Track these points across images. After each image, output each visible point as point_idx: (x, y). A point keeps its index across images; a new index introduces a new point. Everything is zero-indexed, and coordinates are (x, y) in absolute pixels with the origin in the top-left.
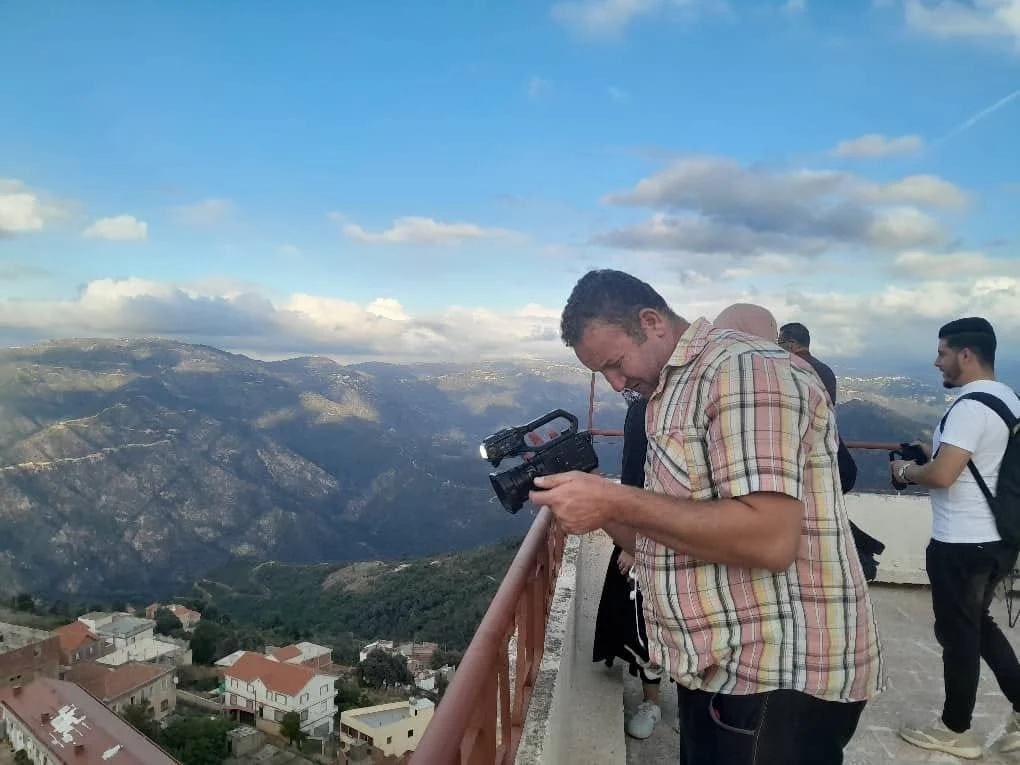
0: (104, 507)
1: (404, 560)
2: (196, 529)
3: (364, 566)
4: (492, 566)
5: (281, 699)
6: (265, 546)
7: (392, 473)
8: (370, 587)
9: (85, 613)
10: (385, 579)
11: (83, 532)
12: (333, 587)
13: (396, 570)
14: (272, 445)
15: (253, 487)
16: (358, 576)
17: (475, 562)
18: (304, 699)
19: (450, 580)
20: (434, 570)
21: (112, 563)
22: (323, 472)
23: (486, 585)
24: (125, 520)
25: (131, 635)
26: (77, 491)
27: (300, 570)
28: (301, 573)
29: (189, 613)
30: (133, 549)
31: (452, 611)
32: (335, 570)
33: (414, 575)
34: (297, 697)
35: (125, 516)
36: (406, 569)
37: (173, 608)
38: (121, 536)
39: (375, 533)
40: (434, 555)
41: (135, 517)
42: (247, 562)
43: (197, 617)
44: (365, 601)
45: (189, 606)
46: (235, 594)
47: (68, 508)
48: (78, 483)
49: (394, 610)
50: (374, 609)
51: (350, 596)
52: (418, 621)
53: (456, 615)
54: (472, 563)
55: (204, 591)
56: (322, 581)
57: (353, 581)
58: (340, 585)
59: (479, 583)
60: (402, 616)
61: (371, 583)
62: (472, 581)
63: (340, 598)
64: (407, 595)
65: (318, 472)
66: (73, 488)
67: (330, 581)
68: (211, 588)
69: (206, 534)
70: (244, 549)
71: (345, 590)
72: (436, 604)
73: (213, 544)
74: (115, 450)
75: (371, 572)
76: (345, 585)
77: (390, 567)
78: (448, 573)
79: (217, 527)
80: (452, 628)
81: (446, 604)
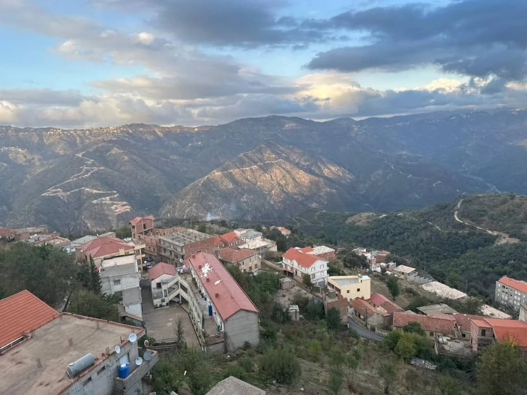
0: (259, 187)
1: (384, 212)
2: (294, 196)
3: (365, 215)
4: (431, 218)
5: (303, 269)
6: (323, 204)
7: (381, 172)
8: (368, 224)
9: (238, 228)
10: (375, 220)
11: (252, 197)
12: (350, 223)
13: (381, 217)
14: (324, 160)
15: (317, 179)
16: (362, 219)
17: (422, 215)
18: (313, 269)
19: (408, 223)
20: (400, 218)
21: (263, 209)
22: (347, 172)
23: (427, 226)
24: (267, 193)
25: (253, 238)
26: (249, 181)
27: (336, 214)
28: (336, 216)
29: (286, 230)
30: (270, 204)
31: (408, 237)
32: (352, 215)
33: (389, 220)
34: (310, 269)
35: (267, 191)
36: (386, 217)
37: (280, 228)
38: (266, 198)
39: (372, 200)
40: (400, 211)
41: (271, 191)
42: (314, 210)
43: (289, 232)
44: (366, 230)
45: (286, 228)
46: (309, 224)
47: (246, 188)
48: (249, 177)
49: (379, 235)
50: (370, 234)
51: (358, 227)
52: (391, 241)
53: (410, 239)
54: (419, 216)
55: (297, 222)
56: (345, 220)
57: (360, 221)
58: (354, 222)
59: (423, 225)
60: (383, 238)
61: (368, 222)
62: (419, 224)
63: (353, 227)
64: (386, 229)
65: (345, 172)
66: (247, 179)
67: (349, 220)
68: (300, 221)
69: (298, 198)
70: (314, 205)
71: (356, 224)
72: (400, 234)
73: (301, 203)
74: (261, 164)
75: (368, 217)
76: (356, 223)
77: (378, 216)
78: (407, 219)
79: (302, 195)
80: (408, 245)
81: (405, 234)
